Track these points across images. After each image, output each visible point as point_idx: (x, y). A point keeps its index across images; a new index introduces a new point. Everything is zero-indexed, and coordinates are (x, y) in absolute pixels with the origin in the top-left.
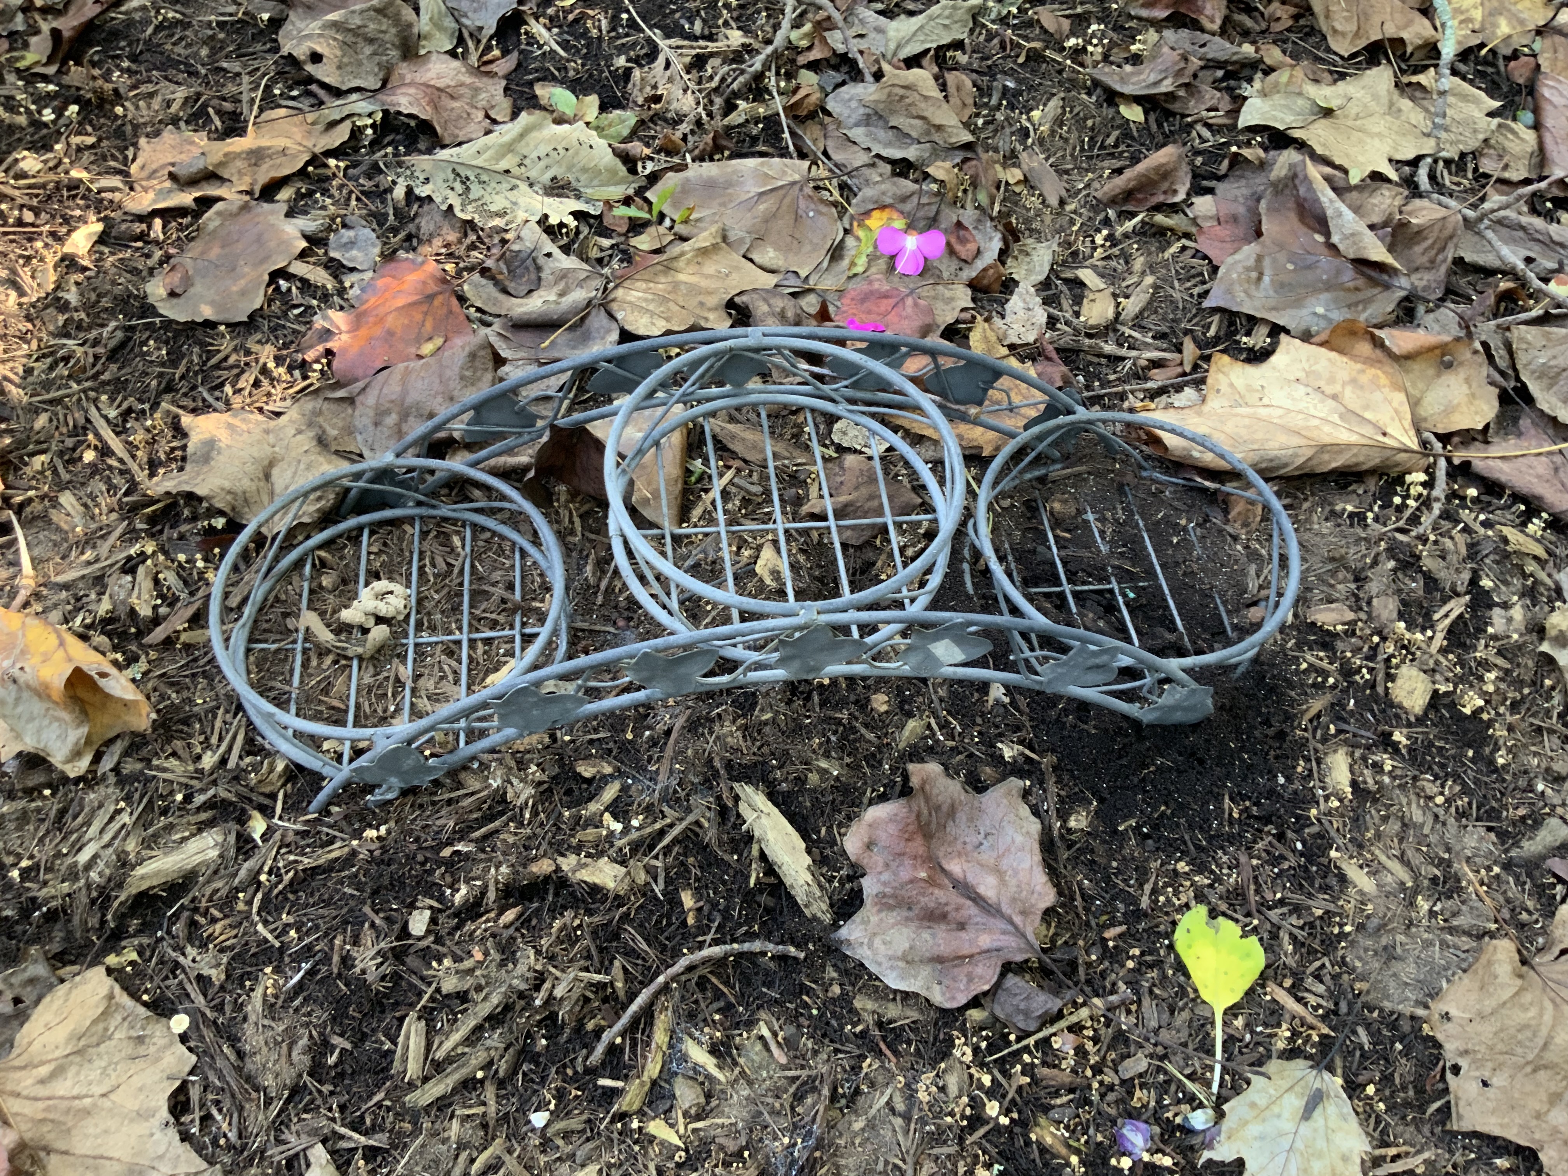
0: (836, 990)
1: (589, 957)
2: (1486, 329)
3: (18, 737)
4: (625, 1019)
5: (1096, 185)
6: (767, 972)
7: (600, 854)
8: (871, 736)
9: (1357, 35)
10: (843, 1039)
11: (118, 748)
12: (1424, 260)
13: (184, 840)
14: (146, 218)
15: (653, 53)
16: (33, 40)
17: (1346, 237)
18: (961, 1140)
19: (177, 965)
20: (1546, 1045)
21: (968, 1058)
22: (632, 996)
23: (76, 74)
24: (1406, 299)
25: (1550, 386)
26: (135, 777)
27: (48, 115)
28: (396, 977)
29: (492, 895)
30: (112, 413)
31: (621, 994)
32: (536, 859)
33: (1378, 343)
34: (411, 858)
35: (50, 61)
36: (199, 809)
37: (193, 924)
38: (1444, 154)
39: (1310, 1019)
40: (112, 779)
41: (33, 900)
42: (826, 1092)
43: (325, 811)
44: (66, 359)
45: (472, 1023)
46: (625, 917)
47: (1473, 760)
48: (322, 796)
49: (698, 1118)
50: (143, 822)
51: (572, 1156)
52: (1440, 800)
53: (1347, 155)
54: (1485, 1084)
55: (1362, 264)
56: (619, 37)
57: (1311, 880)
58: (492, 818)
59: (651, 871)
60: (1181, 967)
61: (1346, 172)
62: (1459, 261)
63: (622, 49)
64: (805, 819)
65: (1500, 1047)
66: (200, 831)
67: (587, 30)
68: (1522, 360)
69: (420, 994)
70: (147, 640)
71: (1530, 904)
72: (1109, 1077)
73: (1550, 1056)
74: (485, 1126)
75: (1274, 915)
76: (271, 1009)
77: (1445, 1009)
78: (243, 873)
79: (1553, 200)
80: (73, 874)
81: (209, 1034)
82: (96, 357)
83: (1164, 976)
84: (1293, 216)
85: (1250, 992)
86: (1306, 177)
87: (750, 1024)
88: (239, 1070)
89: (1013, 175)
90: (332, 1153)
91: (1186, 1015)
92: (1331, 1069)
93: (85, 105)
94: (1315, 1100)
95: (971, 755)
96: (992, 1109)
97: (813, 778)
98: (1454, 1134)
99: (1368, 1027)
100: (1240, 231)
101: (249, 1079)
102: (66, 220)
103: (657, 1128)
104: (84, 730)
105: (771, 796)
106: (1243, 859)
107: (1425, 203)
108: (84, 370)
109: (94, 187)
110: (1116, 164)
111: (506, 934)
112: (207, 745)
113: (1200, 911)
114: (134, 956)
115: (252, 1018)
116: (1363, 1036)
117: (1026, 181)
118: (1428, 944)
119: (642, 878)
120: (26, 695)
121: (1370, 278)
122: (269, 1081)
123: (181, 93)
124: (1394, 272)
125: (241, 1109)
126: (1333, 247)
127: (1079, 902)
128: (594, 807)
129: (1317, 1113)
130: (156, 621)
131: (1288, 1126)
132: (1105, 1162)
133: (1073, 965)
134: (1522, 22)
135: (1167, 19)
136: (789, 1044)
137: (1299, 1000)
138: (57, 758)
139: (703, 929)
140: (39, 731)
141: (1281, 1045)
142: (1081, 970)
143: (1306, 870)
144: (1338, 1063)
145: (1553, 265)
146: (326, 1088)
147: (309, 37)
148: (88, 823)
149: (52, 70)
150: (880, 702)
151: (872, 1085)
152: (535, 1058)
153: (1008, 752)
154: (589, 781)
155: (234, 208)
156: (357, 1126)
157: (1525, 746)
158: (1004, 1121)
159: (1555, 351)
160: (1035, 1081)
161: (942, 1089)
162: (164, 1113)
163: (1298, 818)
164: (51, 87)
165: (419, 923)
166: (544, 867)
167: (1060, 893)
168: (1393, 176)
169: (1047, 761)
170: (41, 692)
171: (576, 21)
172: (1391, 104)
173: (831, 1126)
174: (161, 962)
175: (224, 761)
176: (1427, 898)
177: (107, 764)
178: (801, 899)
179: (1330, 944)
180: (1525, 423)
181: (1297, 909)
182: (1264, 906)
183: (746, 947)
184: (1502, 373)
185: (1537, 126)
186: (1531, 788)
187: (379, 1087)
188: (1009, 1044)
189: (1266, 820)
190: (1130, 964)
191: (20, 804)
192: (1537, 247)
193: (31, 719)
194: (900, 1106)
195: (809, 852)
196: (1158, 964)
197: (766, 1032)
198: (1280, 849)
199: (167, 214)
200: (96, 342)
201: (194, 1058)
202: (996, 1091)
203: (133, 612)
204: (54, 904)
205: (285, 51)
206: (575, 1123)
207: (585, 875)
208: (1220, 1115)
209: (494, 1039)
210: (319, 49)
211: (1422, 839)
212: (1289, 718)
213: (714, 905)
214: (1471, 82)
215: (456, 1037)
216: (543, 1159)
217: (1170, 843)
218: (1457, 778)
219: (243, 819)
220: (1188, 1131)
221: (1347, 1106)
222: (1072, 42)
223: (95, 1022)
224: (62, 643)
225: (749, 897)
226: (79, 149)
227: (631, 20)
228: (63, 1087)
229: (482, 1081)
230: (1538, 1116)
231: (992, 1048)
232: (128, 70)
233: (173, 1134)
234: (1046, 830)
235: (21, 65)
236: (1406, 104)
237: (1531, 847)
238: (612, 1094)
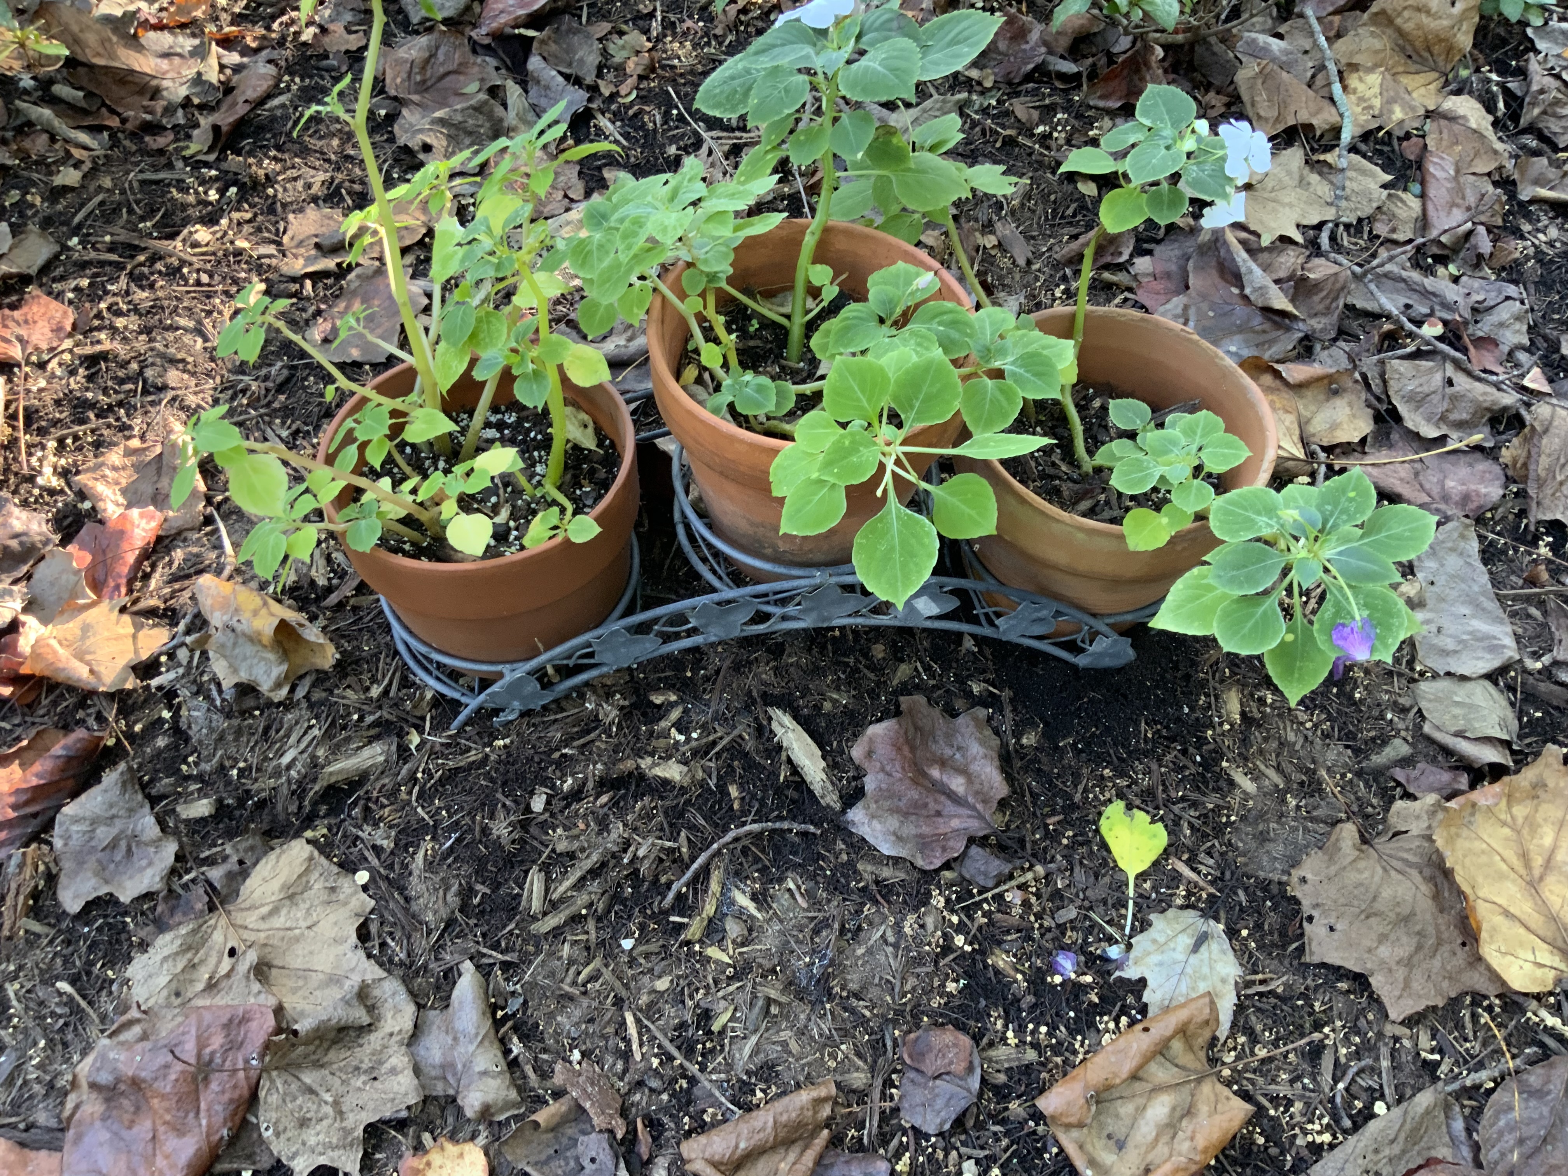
0: (845, 857)
1: (662, 829)
2: (1369, 364)
3: (235, 671)
4: (689, 874)
5: (1057, 248)
6: (793, 845)
7: (669, 757)
8: (871, 676)
9: (1277, 120)
10: (850, 892)
11: (307, 683)
12: (1321, 307)
13: (359, 748)
14: (298, 279)
15: (698, 143)
16: (196, 133)
17: (1255, 290)
18: (936, 963)
19: (358, 837)
20: (1375, 898)
21: (942, 904)
22: (693, 859)
23: (234, 161)
24: (1307, 337)
25: (1418, 408)
26: (321, 703)
27: (213, 196)
28: (522, 841)
29: (590, 784)
30: (285, 434)
31: (686, 857)
32: (621, 760)
33: (1277, 374)
34: (530, 760)
35: (210, 150)
36: (370, 727)
37: (367, 810)
38: (1344, 219)
39: (1202, 883)
40: (304, 705)
41: (248, 792)
42: (836, 926)
43: (461, 730)
44: (244, 391)
45: (579, 874)
46: (688, 802)
47: (1337, 695)
48: (462, 717)
49: (743, 945)
50: (328, 735)
51: (651, 971)
52: (1309, 725)
53: (1261, 222)
54: (1332, 929)
55: (1268, 311)
56: (670, 129)
57: (1206, 783)
58: (588, 732)
59: (708, 772)
60: (1104, 846)
61: (1259, 236)
62: (1350, 308)
63: (673, 140)
64: (821, 735)
65: (1342, 900)
66: (370, 743)
67: (644, 124)
68: (1393, 387)
69: (540, 854)
70: (324, 604)
71: (1374, 801)
72: (1048, 922)
73: (1378, 906)
74: (588, 949)
75: (1176, 808)
76: (430, 865)
77: (1302, 873)
78: (404, 772)
79: (1433, 257)
80: (277, 773)
81: (383, 885)
82: (268, 390)
83: (1091, 851)
84: (1214, 274)
85: (1156, 864)
86: (1225, 242)
87: (781, 880)
88: (406, 910)
89: (990, 241)
90: (478, 967)
91: (1107, 879)
92: (1218, 920)
93: (242, 187)
94: (1202, 940)
95: (948, 691)
96: (959, 940)
97: (827, 706)
98: (1308, 965)
99: (1246, 889)
100: (1171, 286)
101: (414, 916)
102: (235, 281)
103: (713, 952)
104: (284, 667)
105: (796, 718)
106: (1154, 766)
107: (1321, 261)
108: (258, 399)
109: (255, 254)
110: (1074, 231)
111: (601, 812)
112: (374, 680)
113: (1118, 806)
114: (325, 831)
115: (416, 873)
116: (1242, 896)
117: (1000, 246)
118: (1294, 830)
119: (700, 774)
120: (241, 640)
121: (1275, 323)
122: (429, 917)
123: (321, 176)
124: (1293, 318)
125: (409, 938)
126: (1246, 298)
127: (1028, 798)
128: (664, 724)
129: (1203, 948)
130: (329, 590)
131: (1180, 956)
132: (1044, 981)
133: (1022, 842)
134: (1413, 109)
135: (1120, 108)
136: (809, 895)
137: (1194, 869)
138: (265, 686)
139: (745, 813)
140: (251, 667)
141: (1179, 902)
142: (1028, 846)
143: (1203, 775)
144: (1222, 915)
145: (1425, 310)
146: (471, 922)
147: (421, 131)
148: (287, 735)
149: (212, 157)
150: (879, 651)
151: (871, 924)
152: (623, 901)
153: (976, 688)
154: (659, 707)
155: (370, 272)
156: (496, 947)
157: (1379, 685)
158: (968, 948)
159: (1423, 380)
160: (991, 923)
161: (922, 926)
162: (353, 939)
163: (1199, 738)
164: (213, 173)
165: (538, 804)
166: (630, 764)
167: (1014, 792)
168: (1299, 238)
169: (1006, 694)
170: (254, 639)
171: (635, 115)
172: (1302, 179)
173: (840, 952)
174: (345, 836)
175: (386, 692)
176: (1294, 797)
177: (300, 693)
178: (818, 792)
179: (1219, 830)
180: (1395, 436)
181: (1194, 805)
182: (1169, 802)
183: (778, 825)
184: (1378, 399)
185: (1423, 196)
186: (1382, 717)
187: (510, 920)
188: (972, 896)
189: (1172, 739)
190: (1065, 841)
191: (236, 722)
192: (1415, 296)
193: (245, 659)
194: (891, 939)
195: (824, 758)
196: (1088, 842)
197: (792, 886)
198: (1183, 761)
199: (315, 277)
200: (266, 378)
201: (373, 903)
202: (960, 928)
203: (313, 582)
204: (263, 795)
205: (401, 142)
206: (653, 947)
207: (659, 772)
208: (1129, 946)
209: (594, 886)
210: (429, 141)
211: (1293, 753)
212: (1194, 664)
213: (753, 796)
214: (1370, 159)
215: (567, 884)
216: (630, 972)
217: (1099, 755)
218: (1323, 708)
219: (401, 735)
220: (1106, 960)
221: (1226, 945)
222: (1041, 129)
223: (300, 877)
224: (265, 604)
225: (779, 791)
226: (239, 224)
227: (680, 116)
228: (279, 921)
229: (585, 917)
230: (1369, 951)
231: (959, 899)
232: (275, 158)
233: (361, 954)
234: (1004, 745)
235: (187, 153)
236: (1314, 178)
237: (1378, 759)
238: (680, 928)
